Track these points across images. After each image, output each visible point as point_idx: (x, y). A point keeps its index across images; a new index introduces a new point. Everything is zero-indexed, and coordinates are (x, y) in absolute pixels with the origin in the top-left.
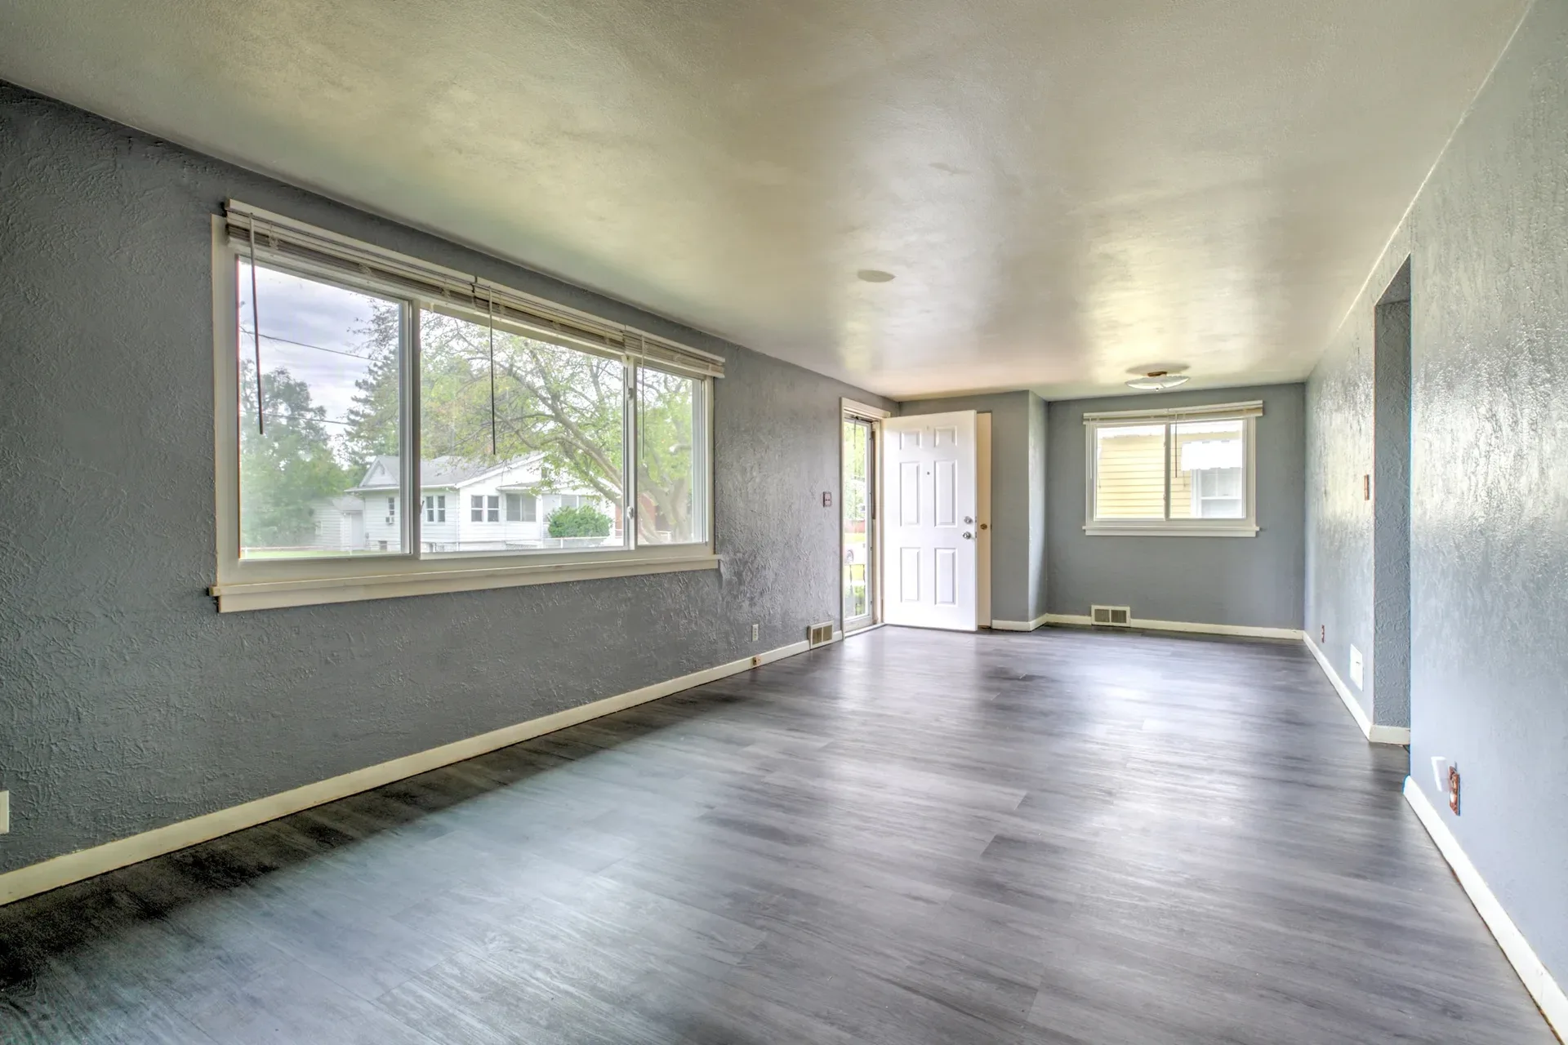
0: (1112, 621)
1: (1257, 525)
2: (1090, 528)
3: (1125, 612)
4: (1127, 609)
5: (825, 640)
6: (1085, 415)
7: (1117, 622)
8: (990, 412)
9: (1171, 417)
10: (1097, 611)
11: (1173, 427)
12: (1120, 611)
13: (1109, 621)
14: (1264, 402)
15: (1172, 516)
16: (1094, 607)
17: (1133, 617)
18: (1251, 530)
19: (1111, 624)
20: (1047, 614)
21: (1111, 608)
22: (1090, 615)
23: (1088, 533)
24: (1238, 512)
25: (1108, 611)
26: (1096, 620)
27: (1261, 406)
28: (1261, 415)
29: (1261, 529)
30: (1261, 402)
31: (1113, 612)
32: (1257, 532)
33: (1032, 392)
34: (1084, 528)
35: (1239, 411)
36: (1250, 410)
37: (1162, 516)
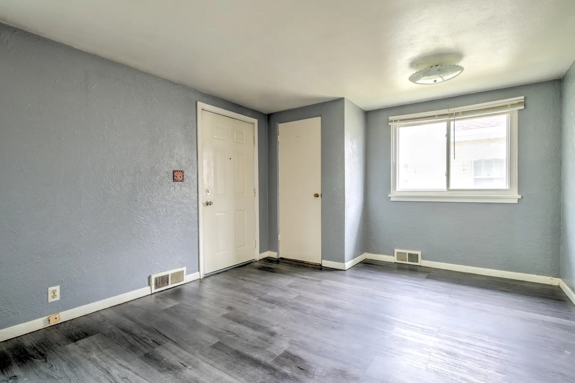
0: (409, 261)
1: (519, 194)
2: (393, 195)
3: (417, 255)
4: (419, 253)
5: (171, 284)
6: (390, 118)
7: (412, 261)
8: (321, 116)
9: (451, 115)
10: (398, 253)
11: (452, 123)
12: (414, 254)
13: (406, 261)
14: (525, 98)
15: (452, 187)
16: (396, 251)
17: (423, 258)
18: (514, 197)
19: (408, 263)
20: (366, 253)
21: (408, 252)
22: (394, 256)
23: (392, 199)
24: (503, 184)
25: (405, 253)
26: (397, 260)
27: (523, 101)
28: (523, 107)
29: (522, 197)
30: (523, 97)
31: (409, 254)
32: (519, 200)
33: (347, 99)
34: (389, 196)
35: (505, 107)
36: (513, 105)
37: (444, 187)
